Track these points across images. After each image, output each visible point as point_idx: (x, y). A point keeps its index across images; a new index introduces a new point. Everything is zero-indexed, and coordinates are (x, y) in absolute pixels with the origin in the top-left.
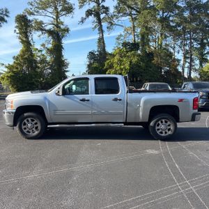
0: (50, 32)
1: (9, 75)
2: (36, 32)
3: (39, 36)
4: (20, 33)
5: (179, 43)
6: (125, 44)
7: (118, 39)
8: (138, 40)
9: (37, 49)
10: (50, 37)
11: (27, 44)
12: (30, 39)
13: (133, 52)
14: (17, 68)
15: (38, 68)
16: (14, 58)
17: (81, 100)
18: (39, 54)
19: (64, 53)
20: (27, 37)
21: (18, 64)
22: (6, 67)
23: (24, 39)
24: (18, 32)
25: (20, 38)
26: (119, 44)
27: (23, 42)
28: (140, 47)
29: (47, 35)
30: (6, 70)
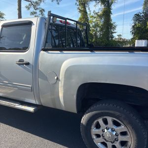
3: (95, 6)
9: (93, 16)
10: (103, 6)
11: (84, 12)
12: (87, 9)
23: (82, 9)
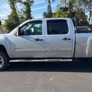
0: (25, 3)
1: (6, 24)
2: (18, 3)
3: (20, 5)
4: (11, 4)
5: (87, 7)
6: (61, 8)
7: (57, 6)
8: (67, 6)
9: (19, 12)
10: (25, 6)
11: (14, 9)
12: (15, 7)
13: (65, 12)
14: (10, 21)
15: (20, 21)
16: (8, 16)
17: (35, 40)
18: (20, 14)
19: (31, 13)
20: (14, 6)
21: (10, 19)
22: (5, 21)
23: (13, 7)
24: (9, 3)
25: (10, 6)
26: (58, 8)
27: (12, 8)
28: (69, 10)
29: (23, 4)
30: (5, 22)
